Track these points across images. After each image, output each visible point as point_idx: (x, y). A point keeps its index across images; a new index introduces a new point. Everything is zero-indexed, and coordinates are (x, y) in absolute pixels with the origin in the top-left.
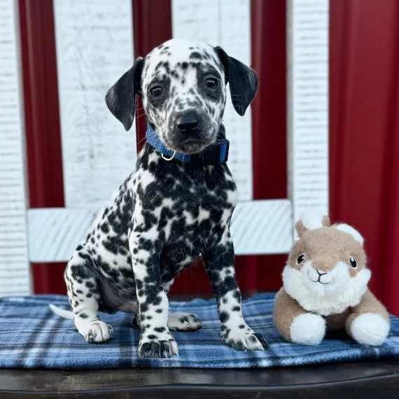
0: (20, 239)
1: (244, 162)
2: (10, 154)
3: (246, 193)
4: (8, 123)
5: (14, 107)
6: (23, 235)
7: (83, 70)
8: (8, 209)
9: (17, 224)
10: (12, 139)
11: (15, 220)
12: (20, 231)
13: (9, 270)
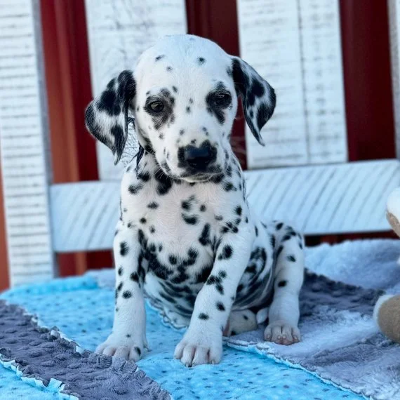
0: (40, 225)
1: (334, 112)
2: (25, 116)
3: (338, 153)
4: (23, 76)
5: (29, 56)
6: (44, 219)
7: (119, 4)
8: (25, 186)
9: (37, 205)
10: (27, 96)
11: (34, 200)
12: (40, 214)
13: (26, 265)
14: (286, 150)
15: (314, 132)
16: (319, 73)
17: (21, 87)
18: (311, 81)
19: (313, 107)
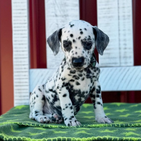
0: (26, 82)
1: (130, 49)
2: (23, 44)
3: (131, 63)
4: (23, 30)
5: (25, 23)
6: (27, 80)
7: (57, 8)
8: (21, 69)
9: (25, 76)
10: (24, 37)
11: (24, 74)
12: (26, 79)
13: (20, 96)
14: (112, 61)
15: (122, 55)
16: (125, 35)
17: (22, 34)
18: (122, 37)
19: (122, 46)
